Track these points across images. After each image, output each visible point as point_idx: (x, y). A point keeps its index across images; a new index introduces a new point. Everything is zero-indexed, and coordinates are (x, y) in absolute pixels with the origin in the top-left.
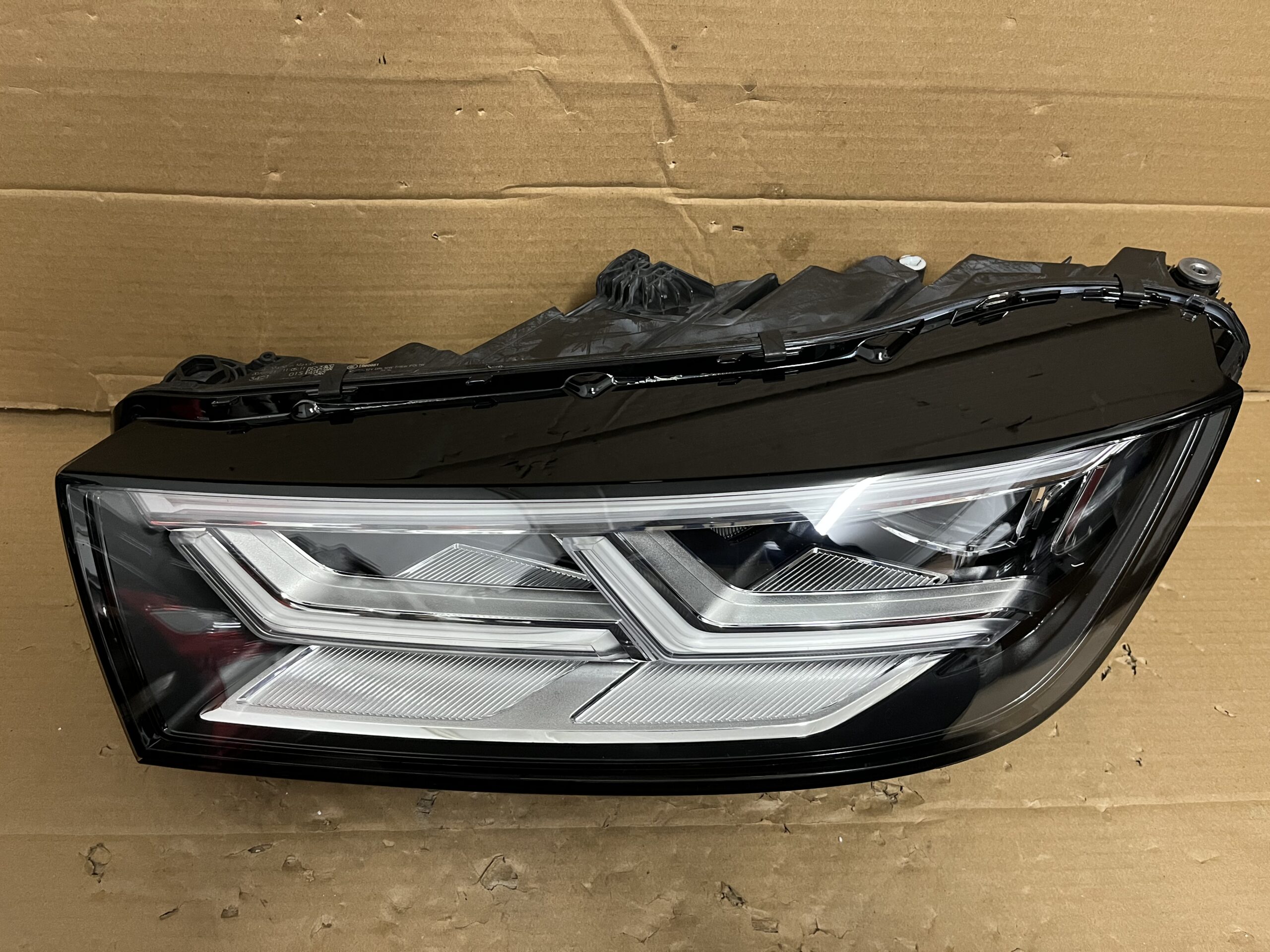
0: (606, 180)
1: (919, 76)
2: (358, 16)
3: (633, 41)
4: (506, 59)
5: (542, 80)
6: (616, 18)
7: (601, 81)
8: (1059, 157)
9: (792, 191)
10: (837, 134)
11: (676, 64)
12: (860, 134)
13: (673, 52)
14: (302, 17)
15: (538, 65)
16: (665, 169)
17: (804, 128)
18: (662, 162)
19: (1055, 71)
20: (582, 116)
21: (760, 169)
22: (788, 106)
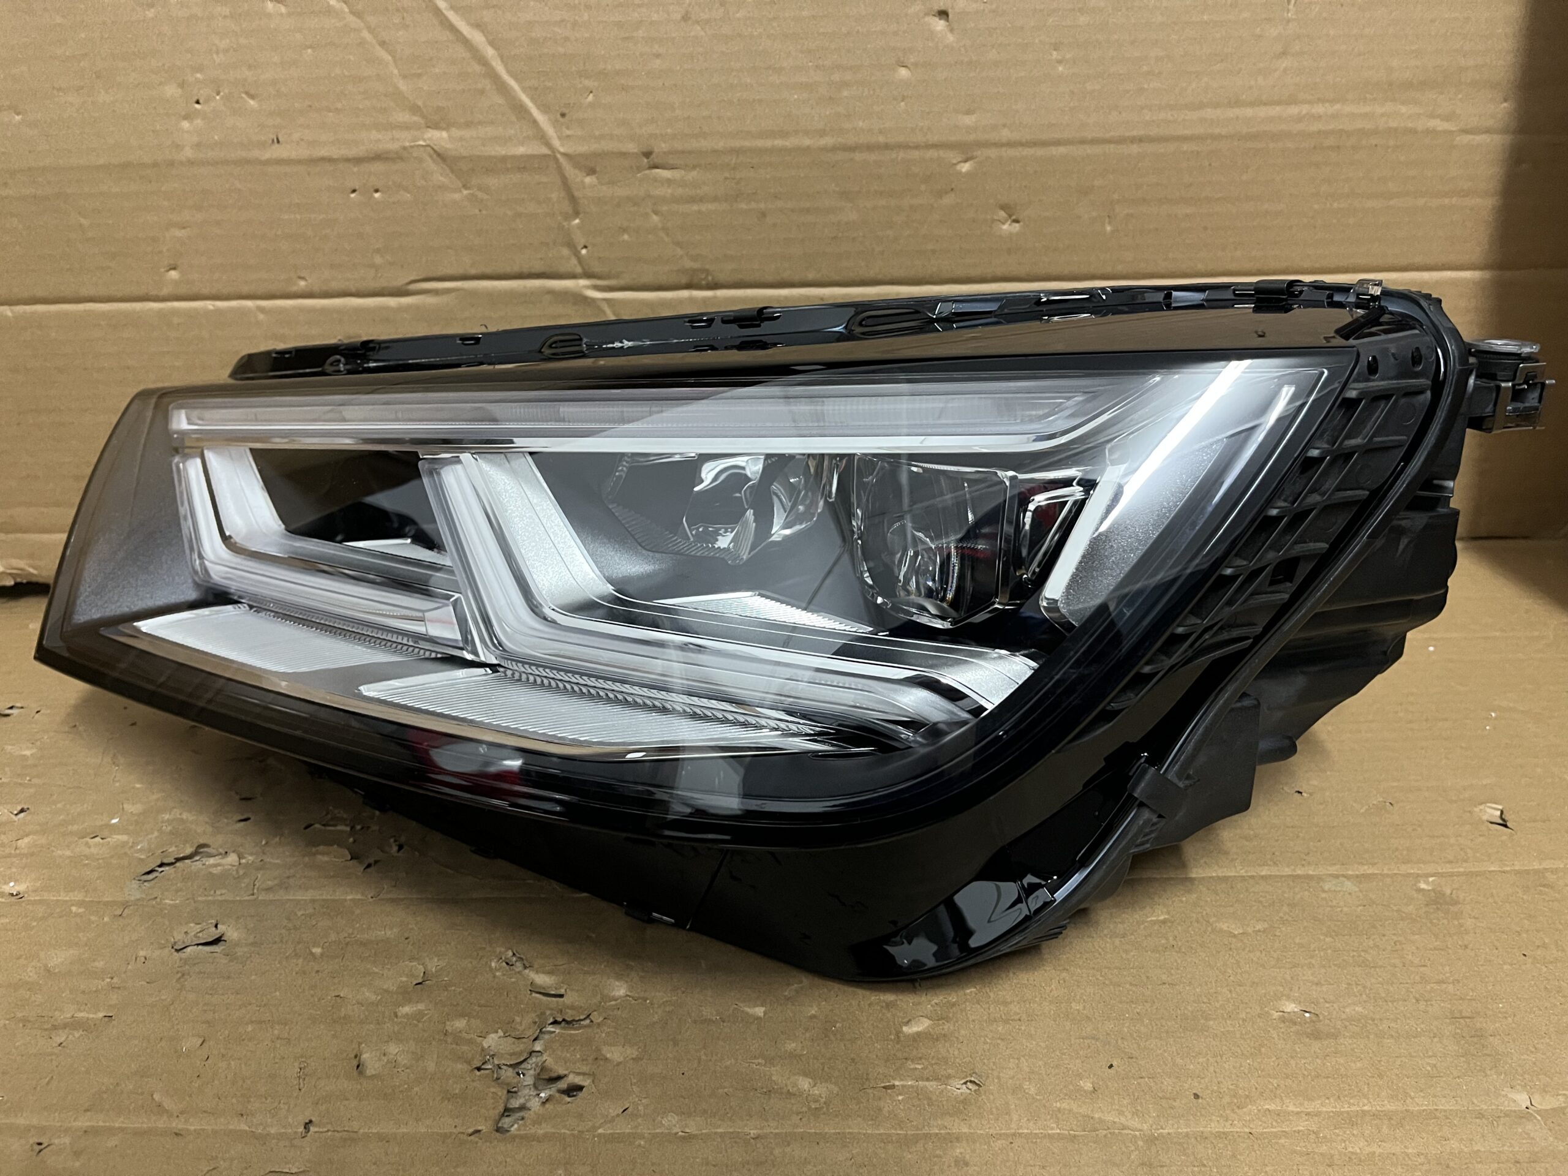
0: (516, 269)
1: (822, 133)
2: (252, 97)
3: (520, 110)
4: (397, 134)
5: (435, 156)
6: (502, 88)
7: (493, 153)
8: (1009, 222)
9: (722, 277)
10: (753, 205)
11: (568, 132)
12: (780, 204)
13: (561, 119)
14: (201, 101)
15: (430, 139)
16: (577, 254)
17: (716, 199)
18: (571, 245)
19: (969, 120)
20: (480, 195)
21: (679, 252)
22: (694, 174)
